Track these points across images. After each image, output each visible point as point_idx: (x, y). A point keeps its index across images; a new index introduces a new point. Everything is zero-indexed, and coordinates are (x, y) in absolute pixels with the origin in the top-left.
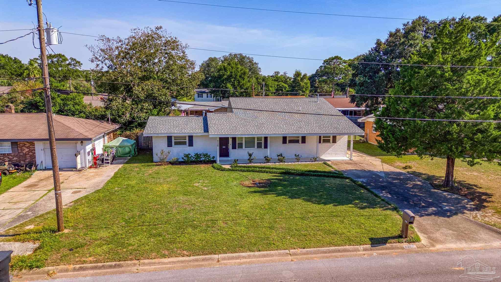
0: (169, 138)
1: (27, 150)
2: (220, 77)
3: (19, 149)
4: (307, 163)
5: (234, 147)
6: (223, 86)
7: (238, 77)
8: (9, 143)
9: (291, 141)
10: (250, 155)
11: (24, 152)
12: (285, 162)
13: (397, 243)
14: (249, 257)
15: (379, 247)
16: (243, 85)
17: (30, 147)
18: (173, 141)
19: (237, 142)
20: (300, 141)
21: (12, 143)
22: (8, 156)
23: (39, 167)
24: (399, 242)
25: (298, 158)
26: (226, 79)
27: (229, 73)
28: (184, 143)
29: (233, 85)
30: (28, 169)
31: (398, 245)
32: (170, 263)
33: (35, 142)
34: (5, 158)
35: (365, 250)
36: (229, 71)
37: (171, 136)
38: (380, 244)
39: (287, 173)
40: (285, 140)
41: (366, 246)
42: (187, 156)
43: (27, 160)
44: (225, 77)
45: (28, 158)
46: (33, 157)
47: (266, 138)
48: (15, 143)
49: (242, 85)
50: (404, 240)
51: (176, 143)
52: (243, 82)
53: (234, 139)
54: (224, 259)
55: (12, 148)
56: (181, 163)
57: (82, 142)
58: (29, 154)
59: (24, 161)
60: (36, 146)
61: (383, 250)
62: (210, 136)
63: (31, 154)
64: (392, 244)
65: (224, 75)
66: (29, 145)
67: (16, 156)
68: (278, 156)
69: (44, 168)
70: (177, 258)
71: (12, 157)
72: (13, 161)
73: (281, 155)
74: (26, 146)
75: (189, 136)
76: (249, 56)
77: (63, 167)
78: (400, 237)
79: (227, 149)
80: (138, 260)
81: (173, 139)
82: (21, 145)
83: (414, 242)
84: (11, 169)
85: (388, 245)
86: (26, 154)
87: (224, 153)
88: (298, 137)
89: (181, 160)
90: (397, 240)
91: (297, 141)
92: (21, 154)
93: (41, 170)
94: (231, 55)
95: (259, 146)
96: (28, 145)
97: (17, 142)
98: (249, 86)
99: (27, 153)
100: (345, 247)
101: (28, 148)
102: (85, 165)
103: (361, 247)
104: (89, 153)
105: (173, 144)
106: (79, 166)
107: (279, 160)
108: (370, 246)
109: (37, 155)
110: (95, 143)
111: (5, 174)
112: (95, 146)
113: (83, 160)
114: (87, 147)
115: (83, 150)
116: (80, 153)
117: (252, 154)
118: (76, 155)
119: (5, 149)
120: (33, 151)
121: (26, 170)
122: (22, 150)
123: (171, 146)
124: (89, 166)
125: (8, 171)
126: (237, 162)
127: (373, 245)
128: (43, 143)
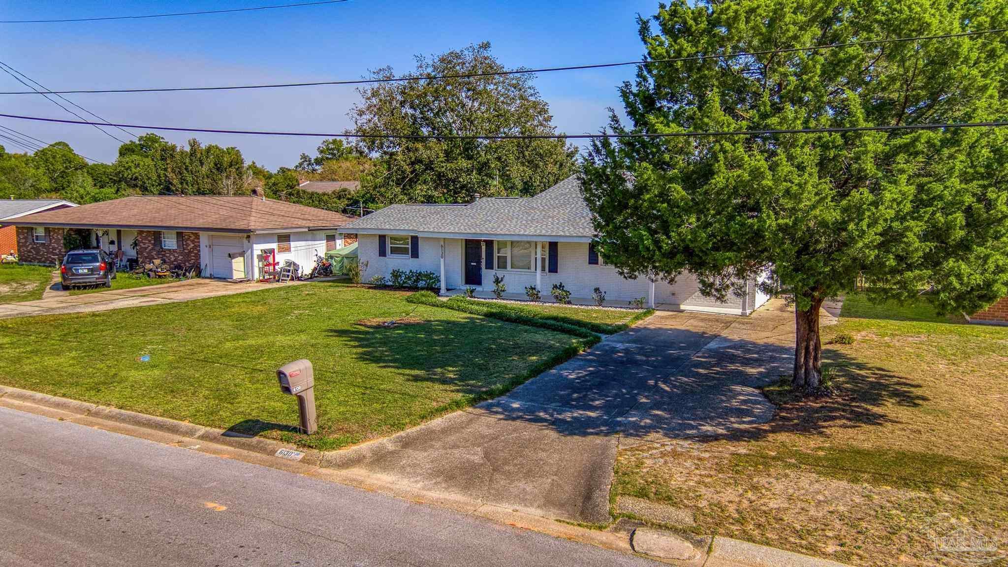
0: (382, 240)
1: (192, 245)
3: (184, 243)
4: (618, 309)
5: (490, 266)
8: (174, 234)
10: (498, 282)
11: (189, 248)
12: (569, 303)
13: (277, 439)
15: (234, 439)
17: (195, 240)
18: (389, 246)
19: (496, 255)
21: (177, 232)
23: (203, 274)
24: (282, 439)
25: (599, 297)
28: (404, 251)
30: (187, 273)
31: (274, 444)
33: (201, 233)
34: (171, 256)
37: (385, 236)
40: (593, 254)
43: (192, 261)
45: (193, 257)
46: (198, 256)
47: (554, 246)
48: (181, 234)
50: (297, 437)
51: (394, 251)
53: (490, 245)
55: (177, 241)
56: (387, 287)
57: (247, 236)
59: (187, 261)
60: (201, 240)
61: (232, 446)
63: (195, 251)
64: (264, 439)
66: (194, 237)
67: (181, 254)
68: (555, 287)
69: (209, 276)
71: (177, 255)
73: (561, 287)
74: (190, 238)
79: (478, 268)
81: (388, 241)
82: (186, 237)
84: (159, 270)
85: (255, 439)
86: (190, 252)
87: (474, 276)
89: (386, 280)
90: (285, 433)
92: (186, 251)
93: (203, 277)
96: (192, 237)
97: (182, 232)
99: (192, 250)
100: (181, 422)
101: (193, 242)
102: (253, 276)
103: (202, 430)
104: (260, 258)
105: (388, 251)
106: (238, 275)
107: (557, 297)
108: (222, 431)
109: (201, 253)
110: (293, 244)
111: (149, 275)
112: (292, 249)
113: (249, 268)
114: (255, 246)
115: (250, 251)
116: (242, 254)
117: (502, 280)
118: (230, 255)
119: (170, 242)
120: (197, 247)
121: (184, 275)
122: (187, 245)
123: (385, 256)
124: (261, 278)
125: (155, 271)
126: (473, 294)
127: (230, 433)
128: (209, 236)
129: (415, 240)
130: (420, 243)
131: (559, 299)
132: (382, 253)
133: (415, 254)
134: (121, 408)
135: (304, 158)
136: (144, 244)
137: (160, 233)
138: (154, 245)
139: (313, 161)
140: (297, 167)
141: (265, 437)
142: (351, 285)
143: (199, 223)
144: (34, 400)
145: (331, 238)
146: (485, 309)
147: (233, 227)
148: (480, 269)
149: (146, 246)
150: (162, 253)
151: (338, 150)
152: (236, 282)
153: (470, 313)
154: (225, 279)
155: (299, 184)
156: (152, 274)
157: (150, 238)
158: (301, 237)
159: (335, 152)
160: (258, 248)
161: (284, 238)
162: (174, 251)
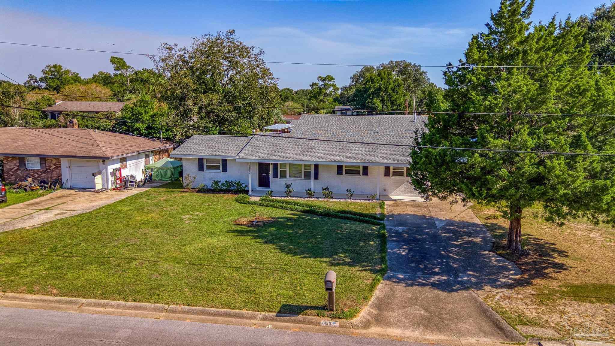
0: (201, 161)
1: (54, 167)
2: (366, 90)
3: (47, 165)
4: (362, 201)
5: (275, 176)
6: (368, 102)
7: (390, 91)
8: (38, 159)
9: (348, 172)
10: (288, 186)
11: (51, 168)
12: (332, 198)
13: (315, 315)
14: (118, 306)
15: (286, 318)
16: (396, 100)
17: (57, 163)
18: (205, 164)
19: (279, 169)
20: (361, 172)
21: (40, 158)
22: (38, 172)
23: (64, 186)
24: (318, 315)
25: (350, 194)
26: (373, 93)
27: (377, 85)
28: (217, 168)
29: (383, 101)
30: (53, 187)
31: (315, 319)
32: (31, 300)
33: (61, 159)
34: (35, 174)
35: (265, 319)
36: (378, 83)
37: (203, 159)
38: (290, 314)
39: (311, 212)
40: (340, 169)
41: (270, 313)
42: (216, 183)
43: (54, 178)
44: (372, 90)
45: (55, 175)
46: (59, 174)
47: (316, 167)
48: (43, 159)
49: (394, 100)
50: (327, 313)
51: (209, 167)
52: (395, 96)
53: (275, 166)
54: (89, 305)
55: (41, 164)
56: (209, 191)
57: (104, 161)
58: (56, 171)
59: (51, 178)
60: (62, 163)
61: (289, 323)
62: (237, 160)
63: (57, 171)
64: (306, 316)
65: (370, 88)
66: (56, 161)
67: (44, 173)
68: (323, 189)
69: (69, 187)
70: (43, 296)
71: (41, 174)
72: (42, 178)
73: (327, 189)
74: (53, 162)
75: (222, 159)
76: (415, 64)
77: (86, 187)
78: (324, 308)
79: (267, 177)
80: (4, 292)
81: (205, 162)
82: (49, 161)
83: (341, 318)
84: (33, 185)
85: (301, 317)
86: (52, 171)
87: (264, 182)
88: (359, 167)
89: (210, 187)
90: (317, 311)
91: (358, 172)
92: (49, 171)
93: (65, 188)
94: (392, 63)
95: (307, 175)
96: (54, 161)
97: (45, 158)
98: (403, 102)
99: (54, 170)
100: (241, 311)
101: (55, 164)
102: (108, 186)
103: (261, 315)
104: (113, 174)
105: (205, 167)
106: (98, 187)
107: (324, 195)
108: (275, 314)
109: (62, 172)
110: (128, 163)
111: (26, 190)
112: (128, 166)
113: (105, 181)
114: (109, 167)
115: (105, 170)
116: (100, 173)
117: (290, 186)
118: (93, 174)
119: (34, 164)
120: (59, 168)
121: (50, 188)
122: (50, 166)
123: (203, 170)
124: (114, 187)
125: (30, 187)
126: (272, 194)
127: (279, 314)
128: (68, 160)
129: (224, 161)
130: (228, 163)
131: (327, 196)
132: (201, 169)
133: (225, 169)
134: (189, 305)
135: (31, 77)
136: (10, 166)
137: (24, 158)
138: (20, 166)
139: (38, 80)
140: (25, 83)
141: (306, 315)
142: (182, 190)
143: (60, 151)
144: (112, 306)
145: (147, 156)
146: (301, 208)
147: (91, 155)
148: (269, 178)
149: (12, 167)
150: (28, 173)
151: (59, 72)
152: (98, 192)
153: (291, 210)
154: (83, 189)
155: (55, 103)
156: (28, 188)
157: (15, 162)
158: (132, 158)
159: (56, 73)
160: (111, 168)
161: (123, 160)
162: (38, 170)
